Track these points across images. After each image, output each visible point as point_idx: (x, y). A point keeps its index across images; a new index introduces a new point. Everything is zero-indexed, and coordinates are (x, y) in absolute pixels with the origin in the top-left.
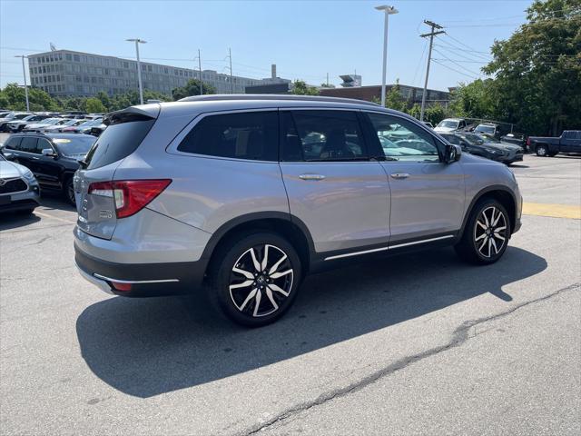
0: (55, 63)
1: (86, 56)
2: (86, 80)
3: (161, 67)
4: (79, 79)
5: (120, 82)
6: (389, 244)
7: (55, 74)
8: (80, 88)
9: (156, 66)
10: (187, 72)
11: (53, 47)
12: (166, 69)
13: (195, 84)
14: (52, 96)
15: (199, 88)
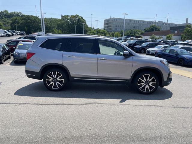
0: (110, 22)
1: (119, 19)
2: (118, 26)
3: (142, 21)
4: (116, 26)
5: (128, 27)
6: (97, 79)
7: (110, 25)
8: (116, 29)
9: (141, 21)
10: (151, 22)
11: (111, 17)
12: (144, 22)
13: (153, 27)
14: (108, 32)
15: (154, 28)
